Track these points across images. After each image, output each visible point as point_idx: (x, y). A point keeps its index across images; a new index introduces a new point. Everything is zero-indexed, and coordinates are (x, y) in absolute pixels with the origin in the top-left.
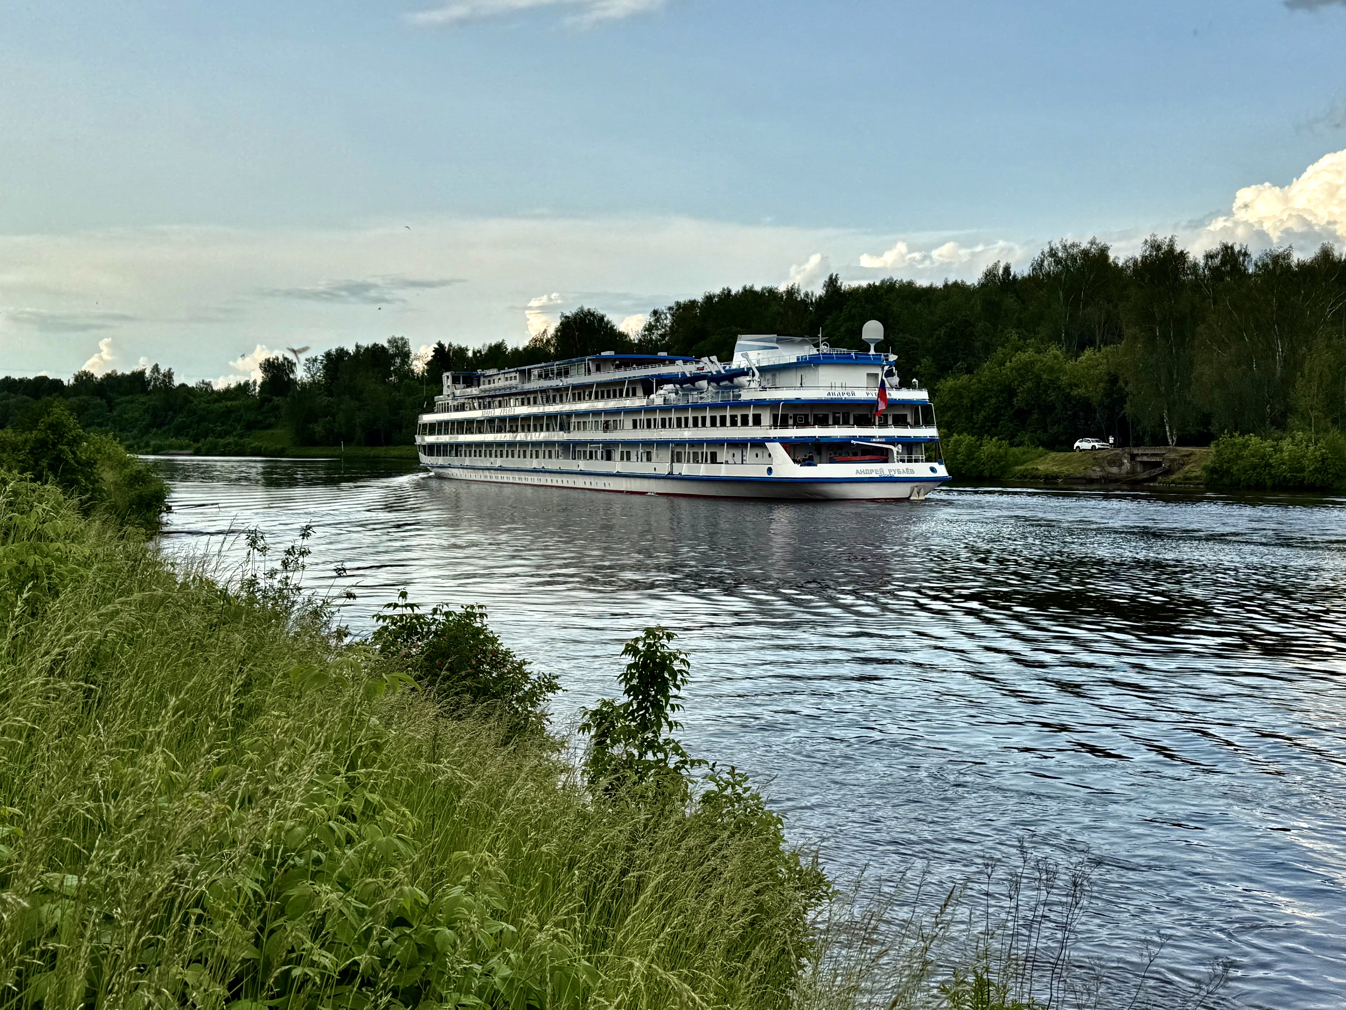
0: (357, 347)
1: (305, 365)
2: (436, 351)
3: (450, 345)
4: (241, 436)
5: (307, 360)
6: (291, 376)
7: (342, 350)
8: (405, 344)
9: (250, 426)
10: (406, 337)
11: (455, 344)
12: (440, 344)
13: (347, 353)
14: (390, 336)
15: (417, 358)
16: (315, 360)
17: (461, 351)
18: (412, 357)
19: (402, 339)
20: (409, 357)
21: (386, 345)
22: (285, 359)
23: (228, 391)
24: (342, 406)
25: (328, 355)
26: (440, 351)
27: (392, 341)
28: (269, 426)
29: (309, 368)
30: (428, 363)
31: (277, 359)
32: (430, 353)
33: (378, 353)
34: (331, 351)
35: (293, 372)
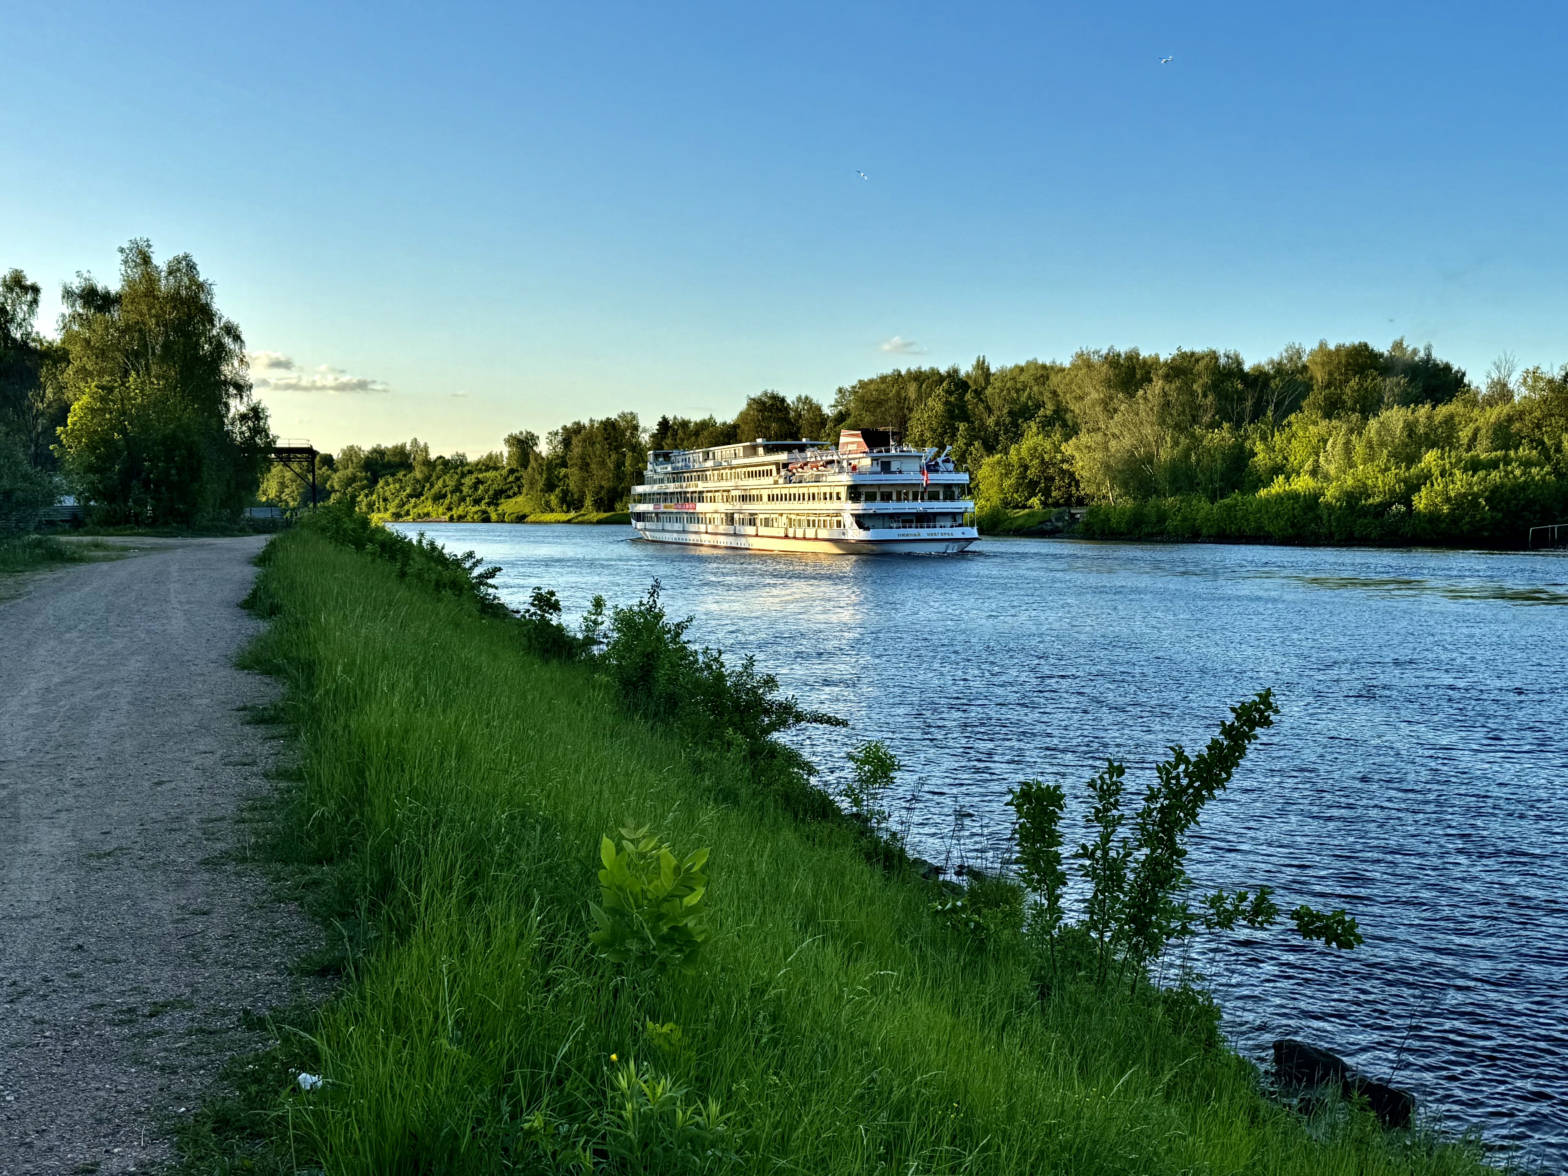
0: (591, 420)
2: (660, 424)
3: (675, 418)
4: (489, 504)
7: (578, 424)
8: (634, 416)
9: (497, 495)
10: (635, 411)
11: (679, 417)
12: (664, 418)
13: (583, 427)
14: (620, 412)
15: (645, 431)
16: (557, 434)
17: (685, 423)
18: (640, 429)
19: (632, 413)
21: (617, 419)
23: (479, 463)
25: (566, 428)
26: (664, 424)
27: (623, 416)
28: (515, 494)
29: (551, 441)
30: (653, 436)
31: (521, 433)
32: (654, 428)
33: (609, 428)
34: (569, 425)
35: (537, 445)
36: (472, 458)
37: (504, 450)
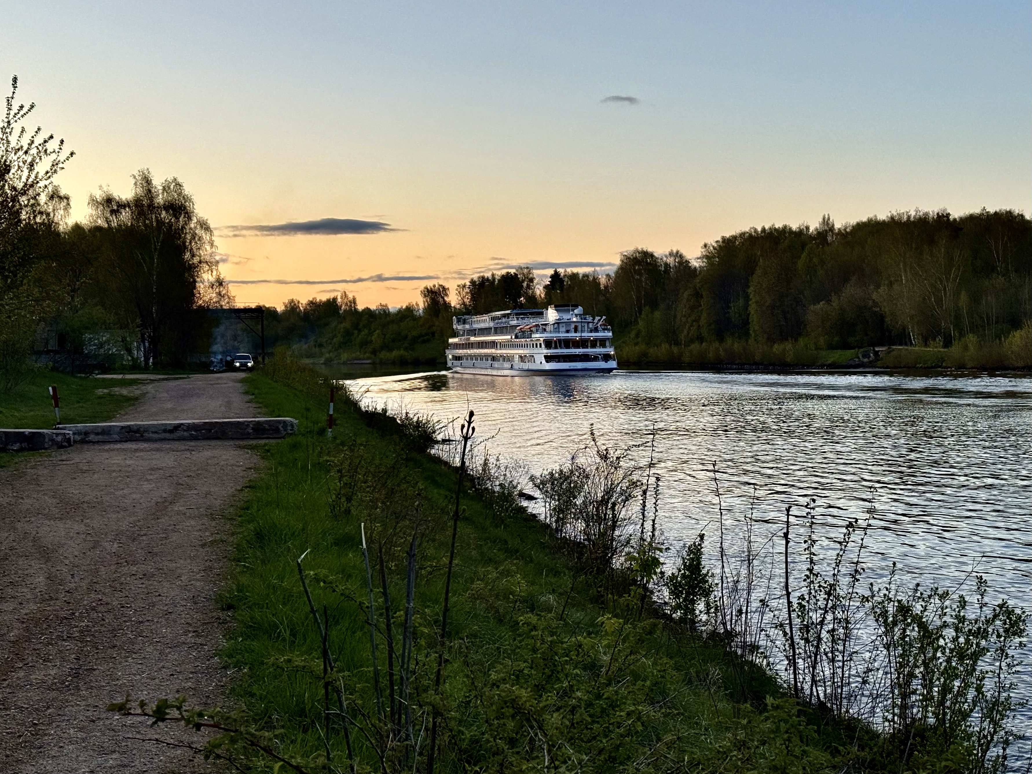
0: (493, 275)
1: (457, 290)
2: (552, 277)
3: (565, 271)
6: (446, 298)
7: (483, 277)
8: (529, 269)
10: (530, 266)
11: (569, 271)
12: (555, 272)
13: (488, 278)
14: (517, 267)
15: (539, 283)
16: (464, 286)
17: (575, 277)
18: (535, 282)
19: (527, 267)
20: (532, 282)
21: (516, 273)
22: (441, 286)
23: (400, 312)
25: (473, 282)
26: (556, 277)
27: (520, 270)
29: (459, 292)
30: (546, 287)
31: (434, 286)
32: (547, 281)
33: (509, 281)
34: (476, 279)
35: (447, 295)
36: (393, 308)
37: (420, 301)
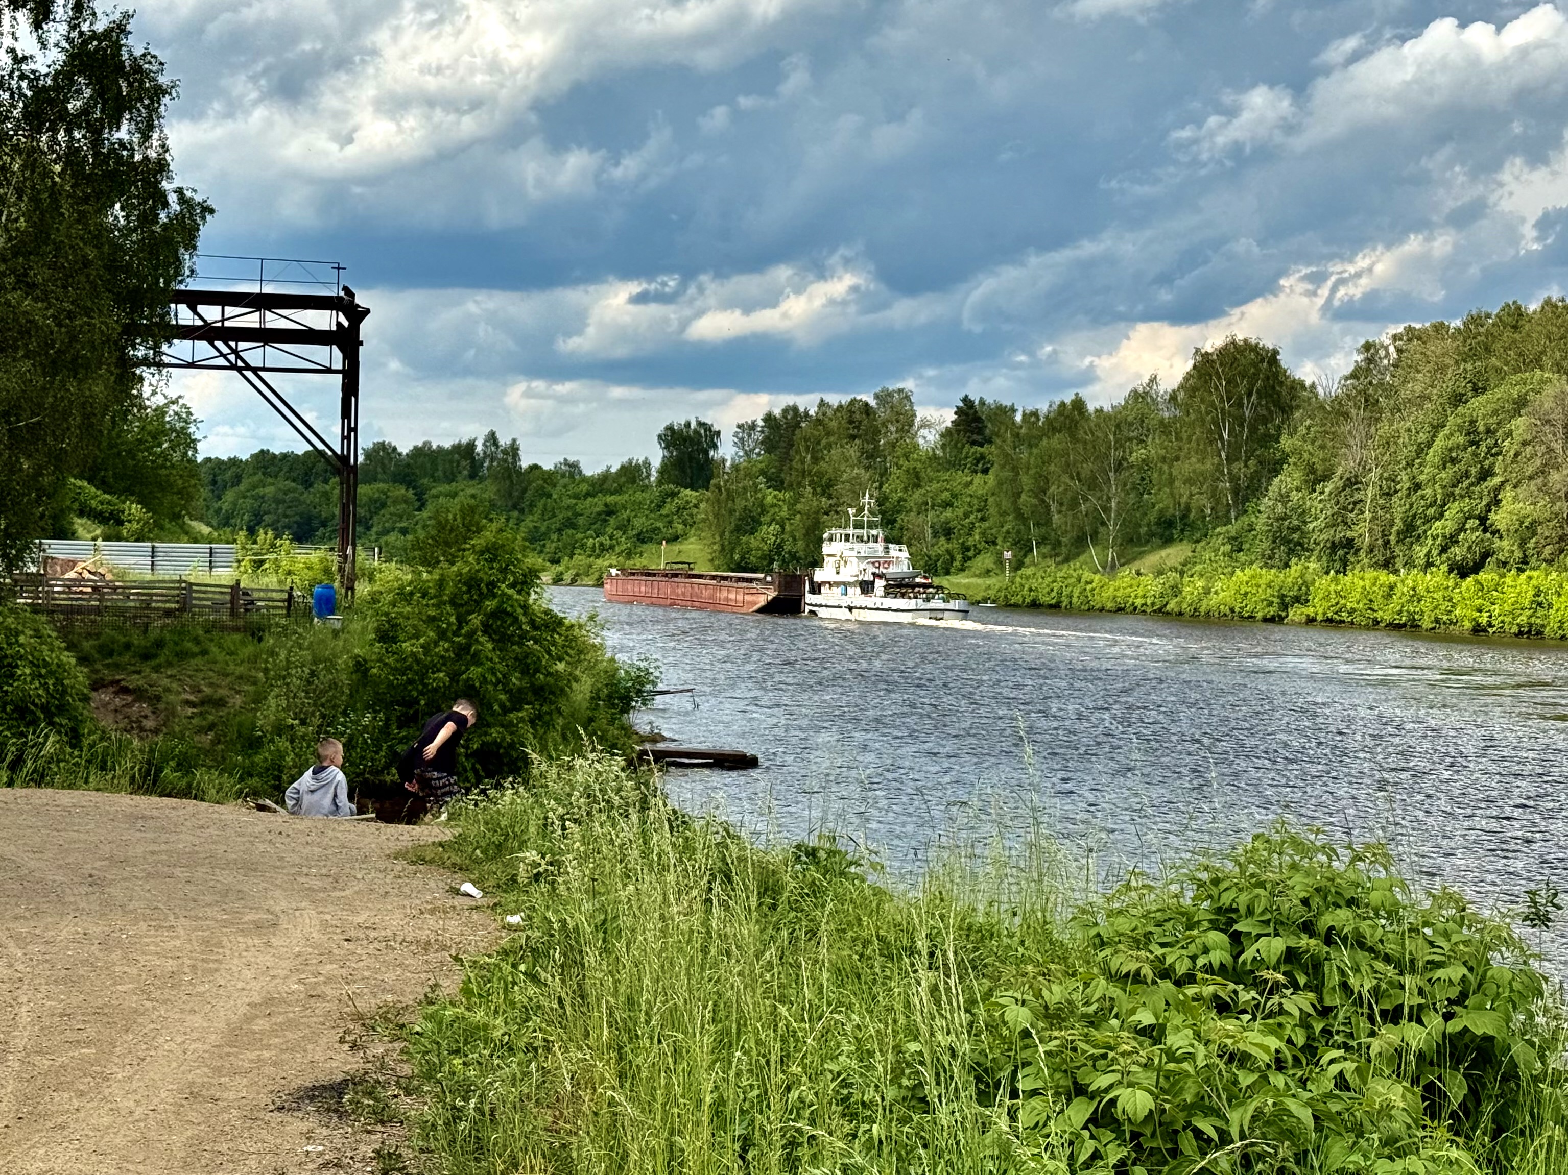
0: (822, 404)
1: (736, 435)
2: (959, 412)
3: (982, 402)
4: (629, 555)
5: (739, 427)
6: (711, 453)
7: (795, 409)
8: (906, 400)
9: (642, 539)
10: (907, 390)
11: (989, 400)
12: (966, 400)
13: (806, 413)
14: (879, 387)
16: (753, 426)
17: (1004, 413)
18: (917, 421)
19: (901, 394)
20: (911, 425)
21: (873, 403)
22: (700, 424)
23: (605, 477)
24: (799, 507)
25: (770, 418)
26: (966, 412)
27: (884, 397)
28: (674, 539)
29: (742, 441)
30: (947, 434)
31: (688, 425)
32: (948, 417)
33: (857, 416)
34: (777, 412)
35: (715, 447)
36: (591, 469)
37: (656, 456)
